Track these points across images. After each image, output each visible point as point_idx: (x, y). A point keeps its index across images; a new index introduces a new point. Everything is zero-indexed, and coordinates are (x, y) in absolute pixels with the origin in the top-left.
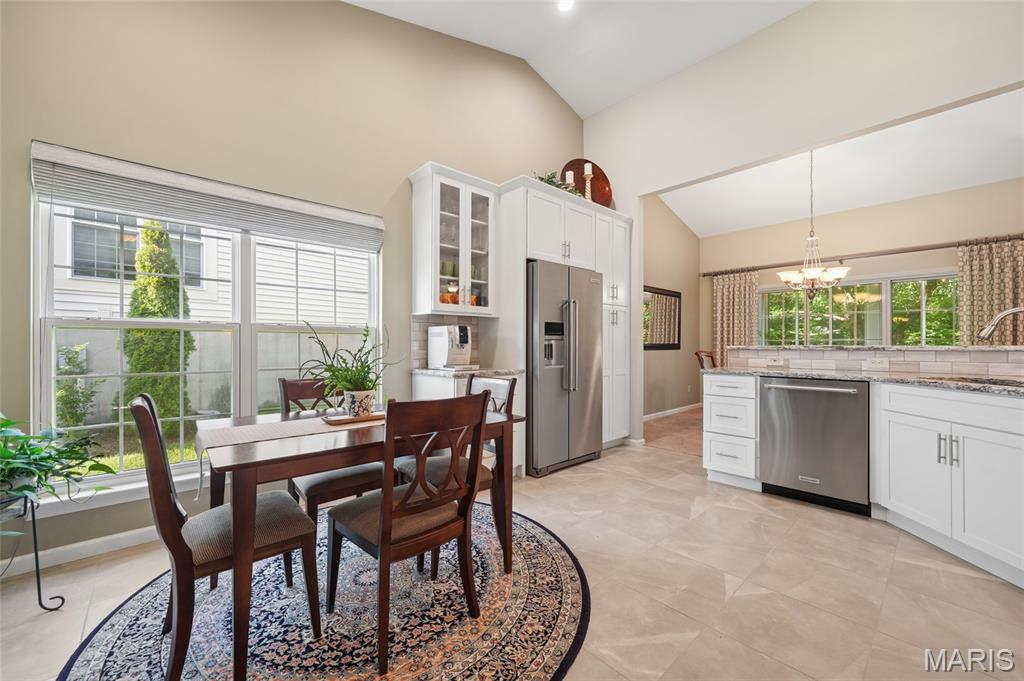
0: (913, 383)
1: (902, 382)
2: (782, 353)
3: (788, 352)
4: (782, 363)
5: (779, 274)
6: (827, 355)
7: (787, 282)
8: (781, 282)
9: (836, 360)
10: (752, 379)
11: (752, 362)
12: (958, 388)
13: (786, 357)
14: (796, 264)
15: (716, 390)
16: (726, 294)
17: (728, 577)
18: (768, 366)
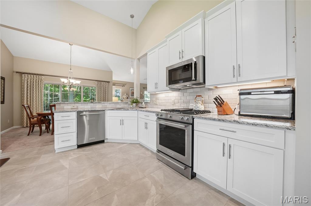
0: (115, 110)
1: (113, 110)
2: (76, 104)
3: (79, 104)
4: (76, 107)
5: (61, 79)
6: (88, 104)
7: (63, 82)
8: (62, 82)
9: (91, 105)
10: (75, 112)
11: (65, 107)
12: (124, 110)
13: (77, 105)
14: (66, 78)
15: (60, 118)
16: (29, 82)
17: (101, 175)
18: (71, 108)
